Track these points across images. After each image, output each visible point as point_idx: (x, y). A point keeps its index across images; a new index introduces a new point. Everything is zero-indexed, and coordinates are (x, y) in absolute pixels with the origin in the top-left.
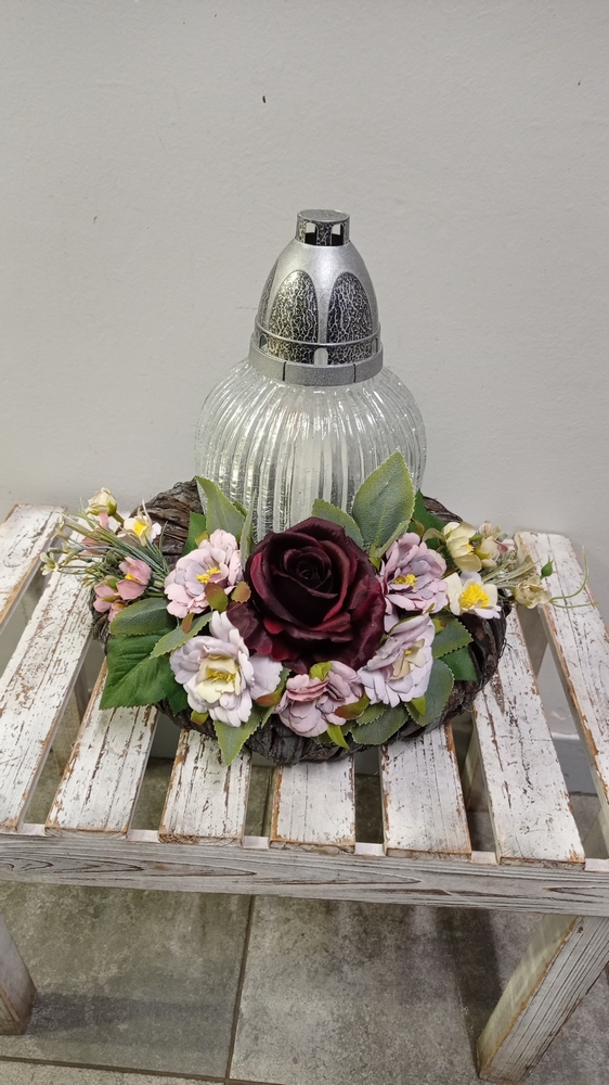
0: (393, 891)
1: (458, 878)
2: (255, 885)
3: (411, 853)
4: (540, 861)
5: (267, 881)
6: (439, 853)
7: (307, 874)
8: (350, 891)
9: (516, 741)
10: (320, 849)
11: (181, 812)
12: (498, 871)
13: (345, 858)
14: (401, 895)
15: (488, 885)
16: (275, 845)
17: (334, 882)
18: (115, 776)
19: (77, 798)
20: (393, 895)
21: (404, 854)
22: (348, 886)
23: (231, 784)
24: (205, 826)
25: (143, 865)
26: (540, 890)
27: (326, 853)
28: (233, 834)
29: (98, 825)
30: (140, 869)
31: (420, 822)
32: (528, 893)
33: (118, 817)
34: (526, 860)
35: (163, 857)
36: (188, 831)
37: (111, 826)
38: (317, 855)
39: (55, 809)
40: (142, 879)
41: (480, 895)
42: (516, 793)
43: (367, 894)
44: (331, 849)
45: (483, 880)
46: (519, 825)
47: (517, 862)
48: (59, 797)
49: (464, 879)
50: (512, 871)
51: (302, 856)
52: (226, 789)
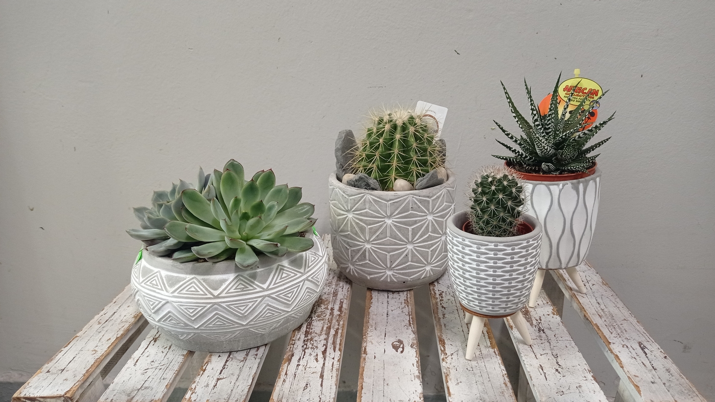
9: (545, 341)
11: (287, 392)
19: (207, 385)
23: (325, 374)
31: (476, 391)
33: (237, 396)
39: (189, 393)
42: (550, 371)
46: (555, 390)
48: (194, 385)
52: (322, 376)
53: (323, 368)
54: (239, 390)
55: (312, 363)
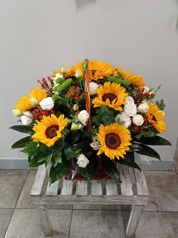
0: (108, 202)
1: (117, 200)
2: (89, 203)
3: (110, 196)
4: (127, 196)
5: (91, 202)
6: (114, 196)
7: (96, 200)
8: (102, 203)
9: (125, 181)
10: (98, 196)
11: (79, 193)
12: (122, 198)
13: (101, 198)
14: (110, 203)
15: (121, 200)
16: (92, 196)
17: (100, 202)
18: (69, 188)
19: (64, 191)
20: (108, 203)
21: (109, 196)
22: (102, 202)
23: (85, 189)
24: (82, 194)
25: (74, 200)
26: (128, 201)
27: (98, 197)
28: (86, 195)
29: (68, 195)
30: (73, 201)
31: (111, 192)
32: (127, 201)
33: (70, 194)
34: (125, 196)
35: (76, 199)
36: (80, 195)
37: (69, 195)
38: (97, 197)
39: (61, 193)
40: (73, 203)
41: (120, 202)
42: (125, 188)
43: (105, 203)
44: (99, 196)
45: (120, 200)
46: (125, 192)
47: (124, 197)
48: (62, 192)
49: (118, 200)
50: (124, 198)
51: (95, 198)
52: (84, 189)
53: (84, 188)
54: (70, 192)
55: (82, 186)
